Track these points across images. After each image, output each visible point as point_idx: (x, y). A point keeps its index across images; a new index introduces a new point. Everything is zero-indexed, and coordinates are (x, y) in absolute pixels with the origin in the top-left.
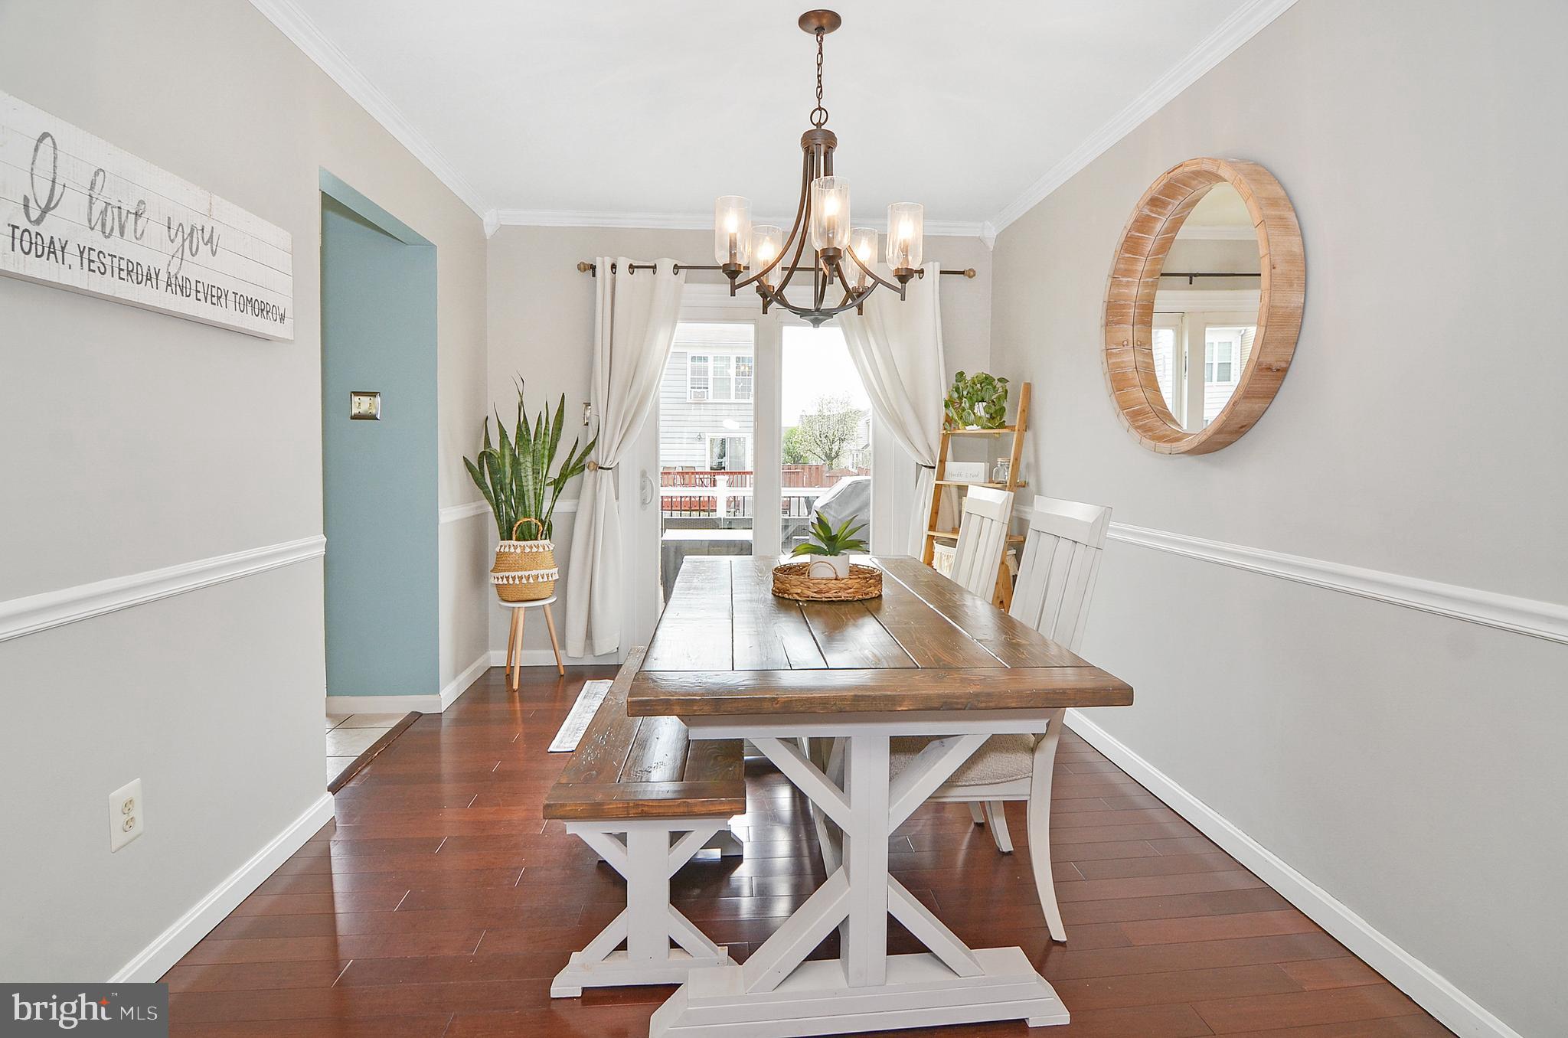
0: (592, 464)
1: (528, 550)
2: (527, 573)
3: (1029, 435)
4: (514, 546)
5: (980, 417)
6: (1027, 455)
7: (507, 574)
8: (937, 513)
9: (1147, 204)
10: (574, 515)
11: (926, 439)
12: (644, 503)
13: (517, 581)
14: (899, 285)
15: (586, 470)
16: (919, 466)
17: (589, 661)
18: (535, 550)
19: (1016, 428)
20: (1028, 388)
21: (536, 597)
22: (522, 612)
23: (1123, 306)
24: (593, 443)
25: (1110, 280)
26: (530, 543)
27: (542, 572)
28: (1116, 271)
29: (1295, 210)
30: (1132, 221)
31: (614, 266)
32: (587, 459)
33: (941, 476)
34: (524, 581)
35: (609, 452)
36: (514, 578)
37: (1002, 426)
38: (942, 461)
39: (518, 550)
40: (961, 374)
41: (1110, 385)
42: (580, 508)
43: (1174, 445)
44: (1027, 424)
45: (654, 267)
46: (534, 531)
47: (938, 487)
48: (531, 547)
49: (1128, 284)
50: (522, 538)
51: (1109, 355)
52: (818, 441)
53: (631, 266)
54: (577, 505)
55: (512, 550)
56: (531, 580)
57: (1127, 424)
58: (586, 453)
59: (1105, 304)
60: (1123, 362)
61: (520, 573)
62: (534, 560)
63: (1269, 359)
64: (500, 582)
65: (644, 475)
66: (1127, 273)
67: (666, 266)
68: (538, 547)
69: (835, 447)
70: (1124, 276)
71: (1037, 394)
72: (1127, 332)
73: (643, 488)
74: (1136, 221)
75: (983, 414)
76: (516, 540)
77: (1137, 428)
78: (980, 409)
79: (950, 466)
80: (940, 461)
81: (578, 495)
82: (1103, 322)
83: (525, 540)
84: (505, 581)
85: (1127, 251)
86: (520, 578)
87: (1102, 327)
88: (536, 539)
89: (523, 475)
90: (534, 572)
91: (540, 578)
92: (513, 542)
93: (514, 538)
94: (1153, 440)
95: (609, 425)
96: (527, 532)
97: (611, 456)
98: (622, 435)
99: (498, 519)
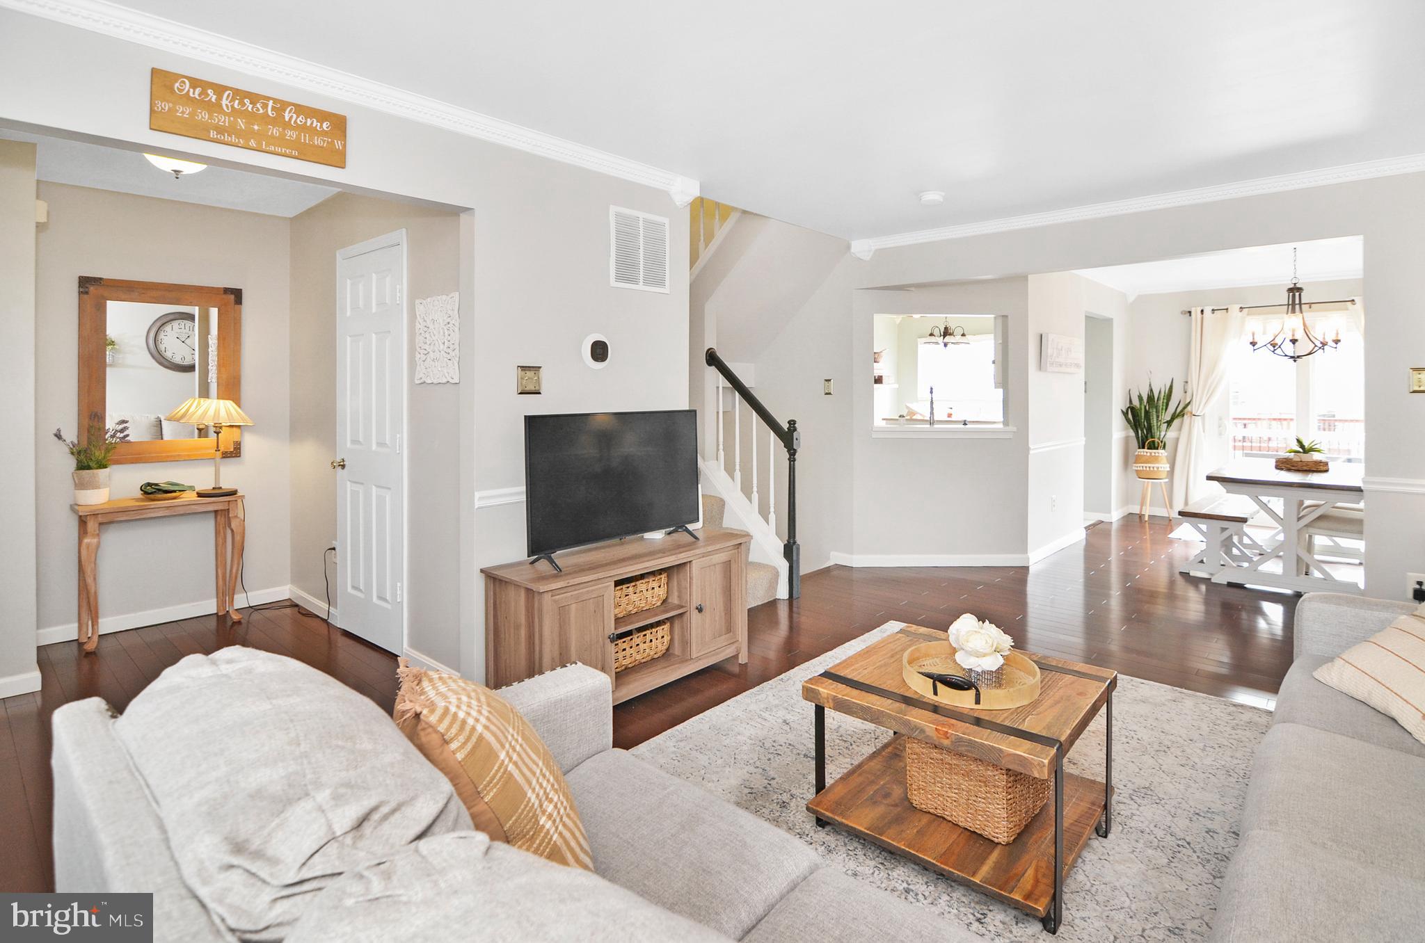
0: (1189, 413)
1: (1153, 454)
2: (1153, 466)
4: (1146, 452)
7: (1142, 465)
10: (1177, 439)
12: (1220, 434)
15: (1186, 416)
18: (1157, 454)
21: (1157, 478)
22: (1150, 484)
24: (1189, 403)
26: (1154, 451)
27: (1160, 465)
31: (1202, 311)
32: (1186, 410)
34: (1152, 469)
35: (1198, 409)
39: (1148, 454)
42: (1182, 435)
45: (1227, 309)
46: (1156, 445)
48: (1155, 453)
53: (1213, 310)
54: (1180, 434)
55: (1145, 454)
56: (1155, 469)
58: (1184, 408)
62: (1155, 459)
64: (1139, 469)
65: (1220, 419)
67: (1235, 308)
73: (1220, 427)
76: (1148, 449)
81: (1180, 429)
83: (1151, 449)
84: (1141, 469)
86: (1149, 467)
88: (1157, 449)
89: (1151, 418)
90: (1157, 465)
91: (1160, 469)
92: (1146, 450)
93: (1146, 448)
95: (1200, 392)
96: (1152, 446)
97: (1200, 409)
98: (1207, 398)
99: (1138, 438)
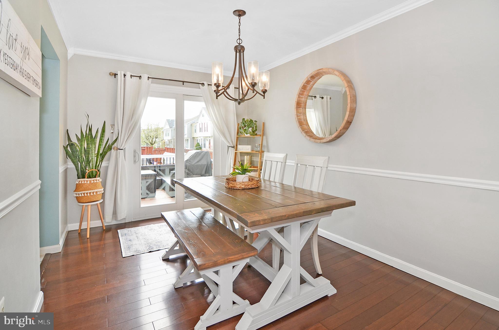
0: (115, 148)
1: (92, 182)
2: (93, 191)
3: (264, 137)
4: (86, 181)
5: (251, 132)
6: (265, 143)
7: (84, 192)
8: (235, 161)
9: (310, 77)
10: (108, 167)
11: (231, 138)
12: (135, 162)
13: (89, 195)
14: (263, 94)
15: (113, 150)
16: (229, 147)
17: (114, 222)
18: (95, 181)
19: (262, 135)
20: (264, 123)
21: (96, 200)
22: (90, 207)
23: (301, 103)
24: (116, 140)
25: (298, 96)
26: (93, 179)
27: (98, 190)
28: (300, 94)
29: (353, 84)
30: (305, 81)
31: (125, 75)
32: (113, 146)
33: (236, 150)
34: (92, 194)
35: (122, 143)
36: (87, 193)
37: (256, 135)
38: (237, 145)
39: (88, 182)
40: (244, 119)
41: (298, 124)
42: (110, 165)
43: (321, 140)
44: (264, 134)
45: (140, 77)
46: (94, 174)
47: (236, 153)
48: (94, 181)
49: (302, 98)
50: (89, 177)
51: (297, 116)
52: (147, 138)
53: (131, 76)
54: (109, 163)
55: (86, 182)
56: (95, 194)
57: (305, 135)
58: (113, 144)
59: (296, 102)
60: (301, 118)
61: (90, 191)
62: (95, 186)
63: (349, 120)
64: (78, 195)
66: (302, 94)
67: (145, 77)
68: (96, 180)
69: (154, 140)
70: (301, 95)
71: (267, 125)
72: (301, 110)
73: (135, 156)
74: (306, 81)
75: (251, 131)
77: (308, 136)
78: (250, 129)
79: (239, 147)
80: (236, 145)
81: (109, 160)
82: (296, 107)
83: (90, 178)
84: (83, 195)
85: (303, 89)
86: (90, 193)
87: (295, 108)
88: (95, 177)
89: (91, 152)
90: (96, 190)
91: (98, 192)
92: (86, 179)
93: (86, 177)
94: (314, 139)
96: (91, 175)
97: (123, 145)
98: (128, 136)
99: (77, 170)
